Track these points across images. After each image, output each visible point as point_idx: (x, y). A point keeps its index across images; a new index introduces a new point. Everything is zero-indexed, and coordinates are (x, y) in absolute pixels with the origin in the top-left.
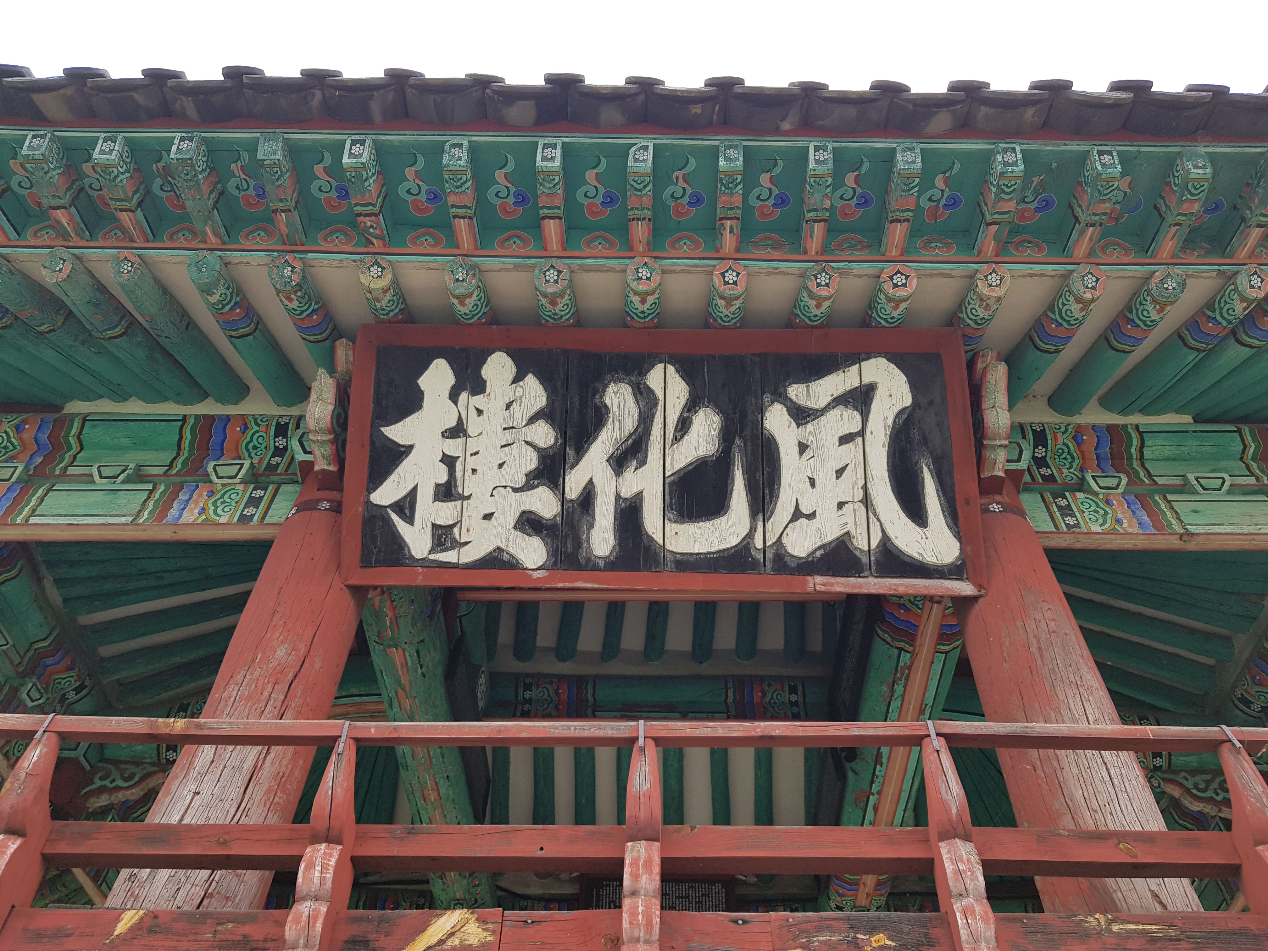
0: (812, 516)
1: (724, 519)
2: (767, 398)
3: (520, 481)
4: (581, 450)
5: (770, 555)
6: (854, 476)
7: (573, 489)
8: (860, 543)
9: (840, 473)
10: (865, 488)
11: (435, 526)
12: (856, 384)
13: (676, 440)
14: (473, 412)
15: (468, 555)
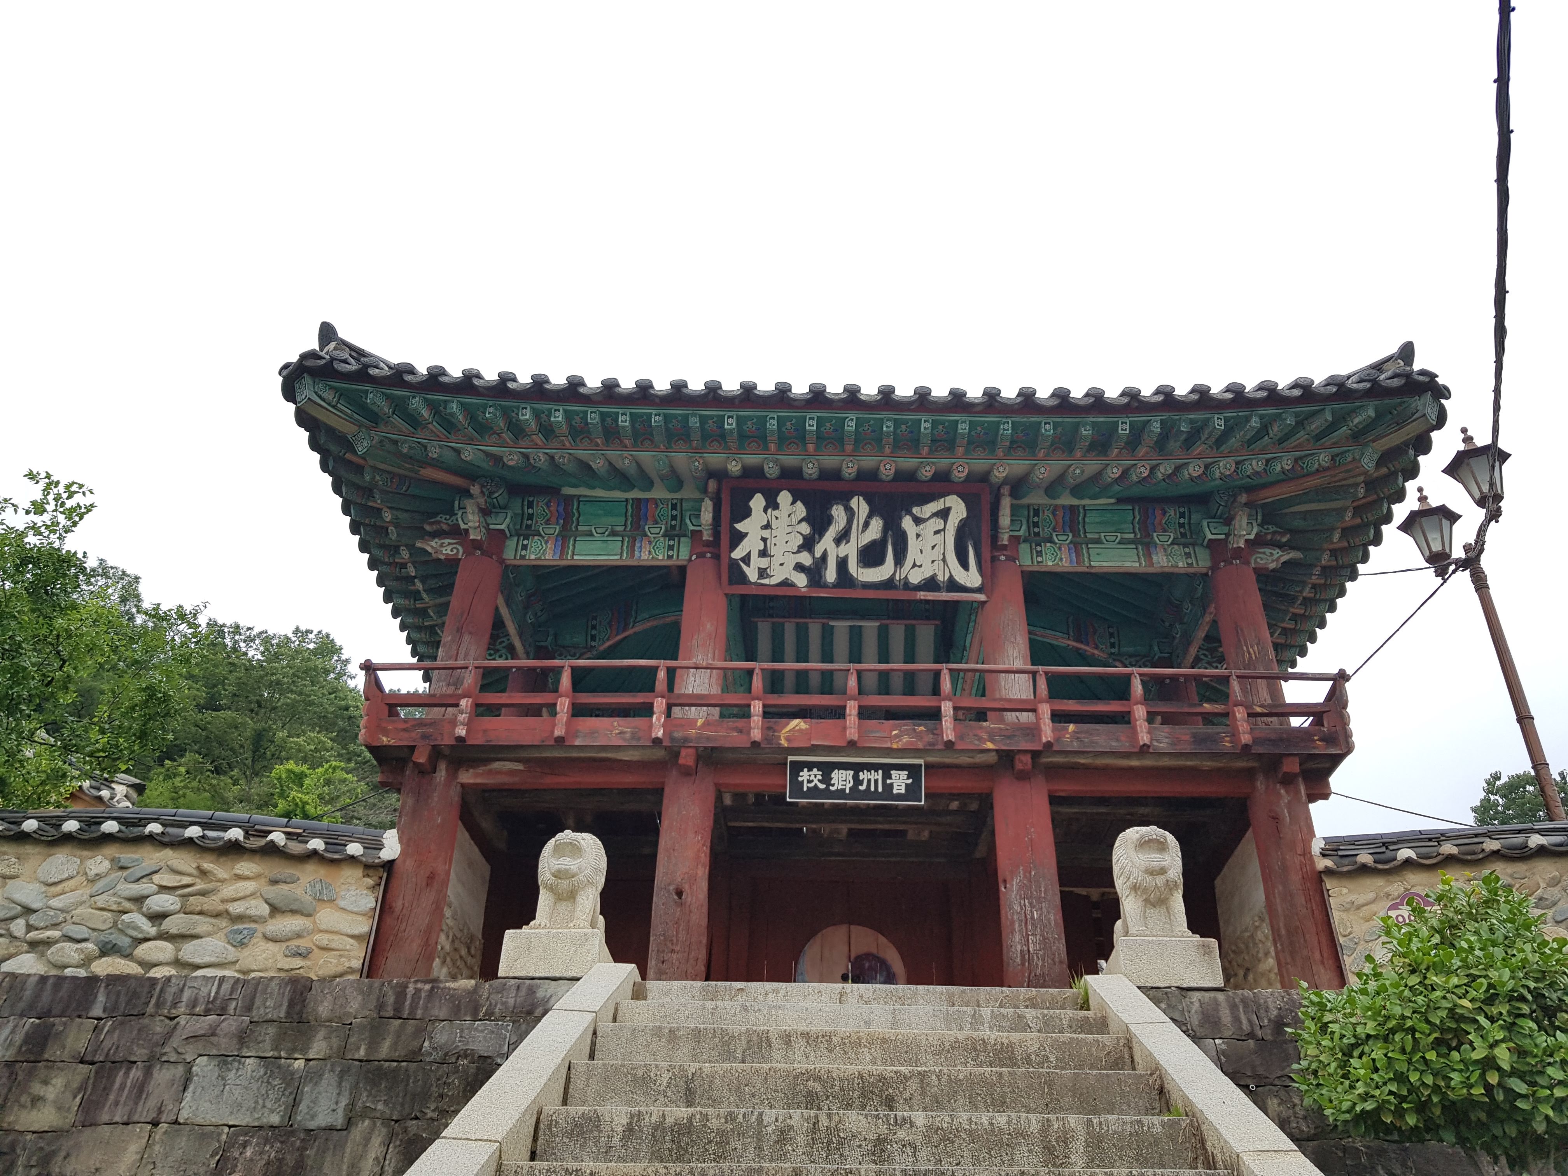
0: (920, 566)
1: (883, 567)
2: (903, 513)
3: (795, 549)
4: (821, 536)
5: (902, 583)
6: (939, 549)
7: (818, 551)
8: (940, 578)
9: (933, 547)
10: (944, 554)
11: (759, 568)
12: (943, 507)
13: (863, 531)
14: (774, 518)
15: (774, 581)
